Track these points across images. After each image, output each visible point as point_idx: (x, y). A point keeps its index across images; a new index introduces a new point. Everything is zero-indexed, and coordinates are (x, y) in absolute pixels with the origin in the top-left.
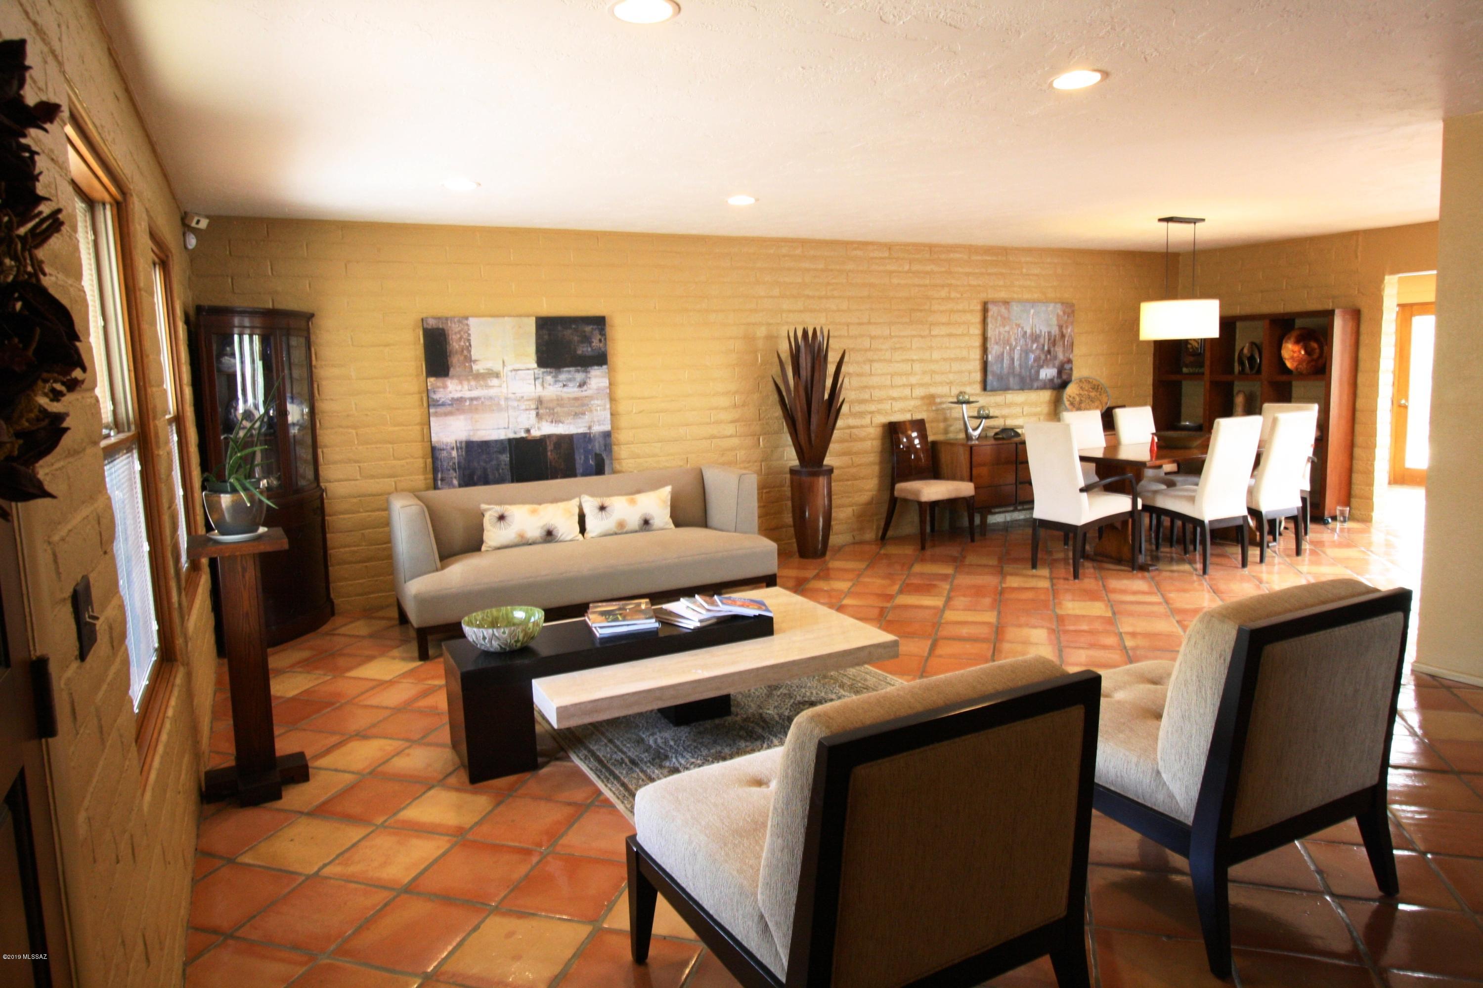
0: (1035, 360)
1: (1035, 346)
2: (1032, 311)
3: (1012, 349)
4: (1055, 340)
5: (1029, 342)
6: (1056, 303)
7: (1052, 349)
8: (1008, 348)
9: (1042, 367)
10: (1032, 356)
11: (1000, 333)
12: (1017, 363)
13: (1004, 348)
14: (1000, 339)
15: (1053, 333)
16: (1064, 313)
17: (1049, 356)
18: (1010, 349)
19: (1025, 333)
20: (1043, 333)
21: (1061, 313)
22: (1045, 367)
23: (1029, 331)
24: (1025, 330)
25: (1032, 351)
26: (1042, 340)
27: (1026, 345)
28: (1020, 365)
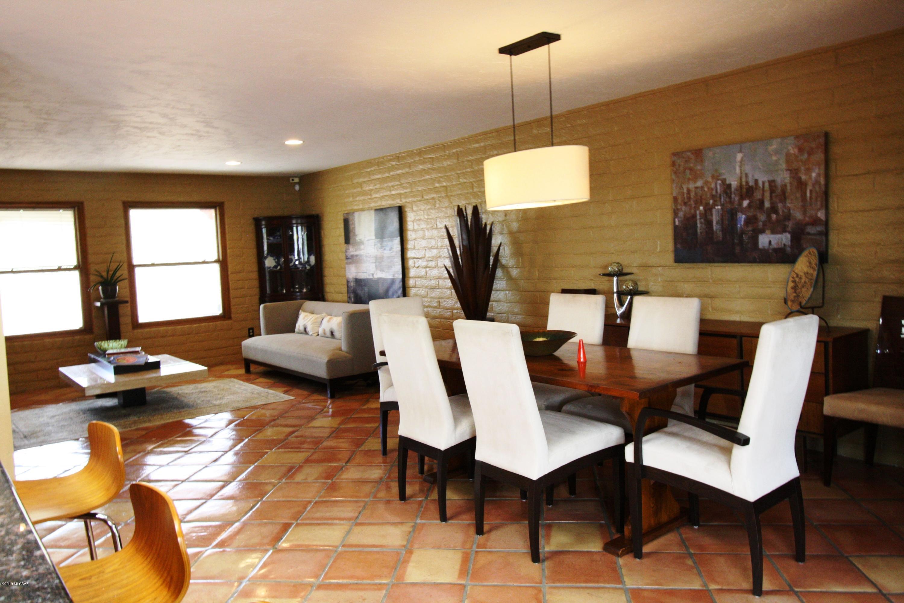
0: (748, 222)
1: (745, 203)
2: (739, 156)
3: (709, 209)
4: (784, 192)
5: (736, 198)
6: (783, 137)
7: (780, 205)
8: (701, 208)
9: (762, 231)
10: (742, 218)
11: (689, 191)
12: (715, 227)
13: (697, 208)
14: (689, 198)
15: (779, 181)
16: (801, 150)
17: (774, 216)
18: (705, 210)
19: (729, 186)
20: (760, 184)
21: (793, 151)
22: (768, 231)
23: (734, 184)
24: (728, 182)
25: (743, 211)
26: (758, 195)
27: (731, 202)
28: (723, 230)
